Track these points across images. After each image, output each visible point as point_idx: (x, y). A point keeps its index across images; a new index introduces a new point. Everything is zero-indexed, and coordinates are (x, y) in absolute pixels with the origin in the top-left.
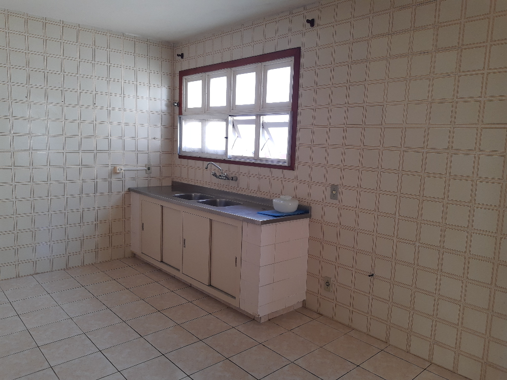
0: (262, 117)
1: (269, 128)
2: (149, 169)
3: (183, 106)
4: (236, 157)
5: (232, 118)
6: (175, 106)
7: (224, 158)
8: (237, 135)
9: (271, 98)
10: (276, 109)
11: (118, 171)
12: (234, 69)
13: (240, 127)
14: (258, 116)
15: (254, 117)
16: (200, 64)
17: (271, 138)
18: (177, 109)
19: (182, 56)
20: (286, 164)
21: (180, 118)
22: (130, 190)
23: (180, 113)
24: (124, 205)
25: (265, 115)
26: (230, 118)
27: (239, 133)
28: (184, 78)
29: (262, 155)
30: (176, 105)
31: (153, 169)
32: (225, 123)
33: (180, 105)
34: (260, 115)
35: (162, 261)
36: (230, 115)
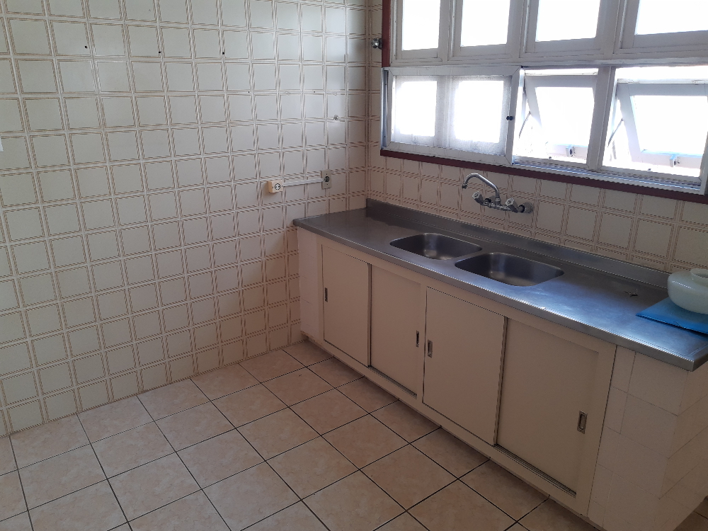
2: (327, 179)
6: (375, 47)
7: (502, 163)
8: (528, 109)
11: (274, 190)
18: (378, 54)
20: (700, 191)
21: (386, 73)
22: (295, 223)
23: (386, 62)
24: (288, 251)
26: (522, 71)
30: (376, 44)
32: (506, 83)
34: (614, 67)
35: (370, 366)
36: (522, 67)
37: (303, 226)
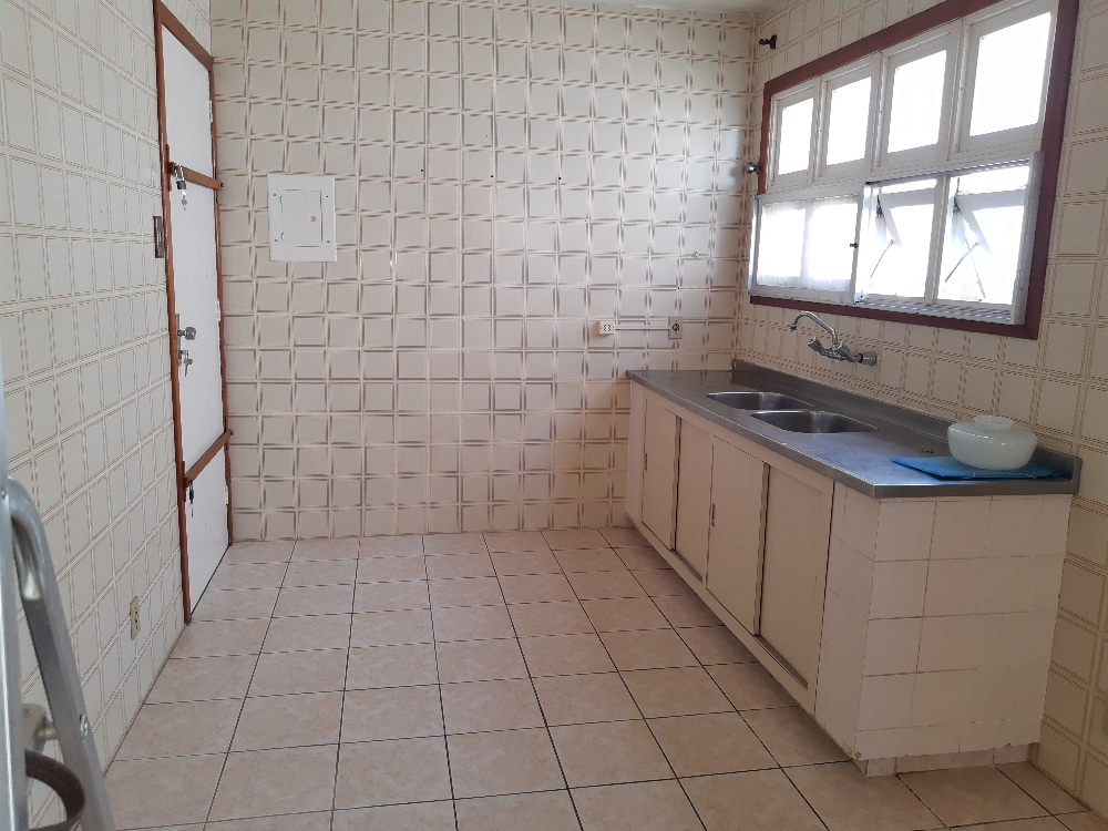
0: (953, 180)
1: (975, 213)
2: (676, 327)
3: (769, 169)
4: (880, 298)
5: (876, 191)
6: (750, 172)
7: (847, 302)
8: (889, 237)
9: (986, 120)
10: (997, 150)
11: (602, 332)
12: (887, 52)
13: (898, 213)
14: (944, 177)
15: (932, 183)
16: (811, 55)
17: (982, 242)
18: (754, 180)
19: (772, 42)
20: (1011, 321)
21: (759, 201)
22: (629, 376)
23: (761, 190)
24: (617, 407)
25: (965, 171)
26: (867, 191)
27: (894, 231)
28: (776, 97)
29: (946, 292)
30: (752, 169)
31: (685, 327)
32: (856, 205)
33: (760, 168)
34: (949, 175)
35: (674, 550)
36: (868, 183)
37: (641, 382)
